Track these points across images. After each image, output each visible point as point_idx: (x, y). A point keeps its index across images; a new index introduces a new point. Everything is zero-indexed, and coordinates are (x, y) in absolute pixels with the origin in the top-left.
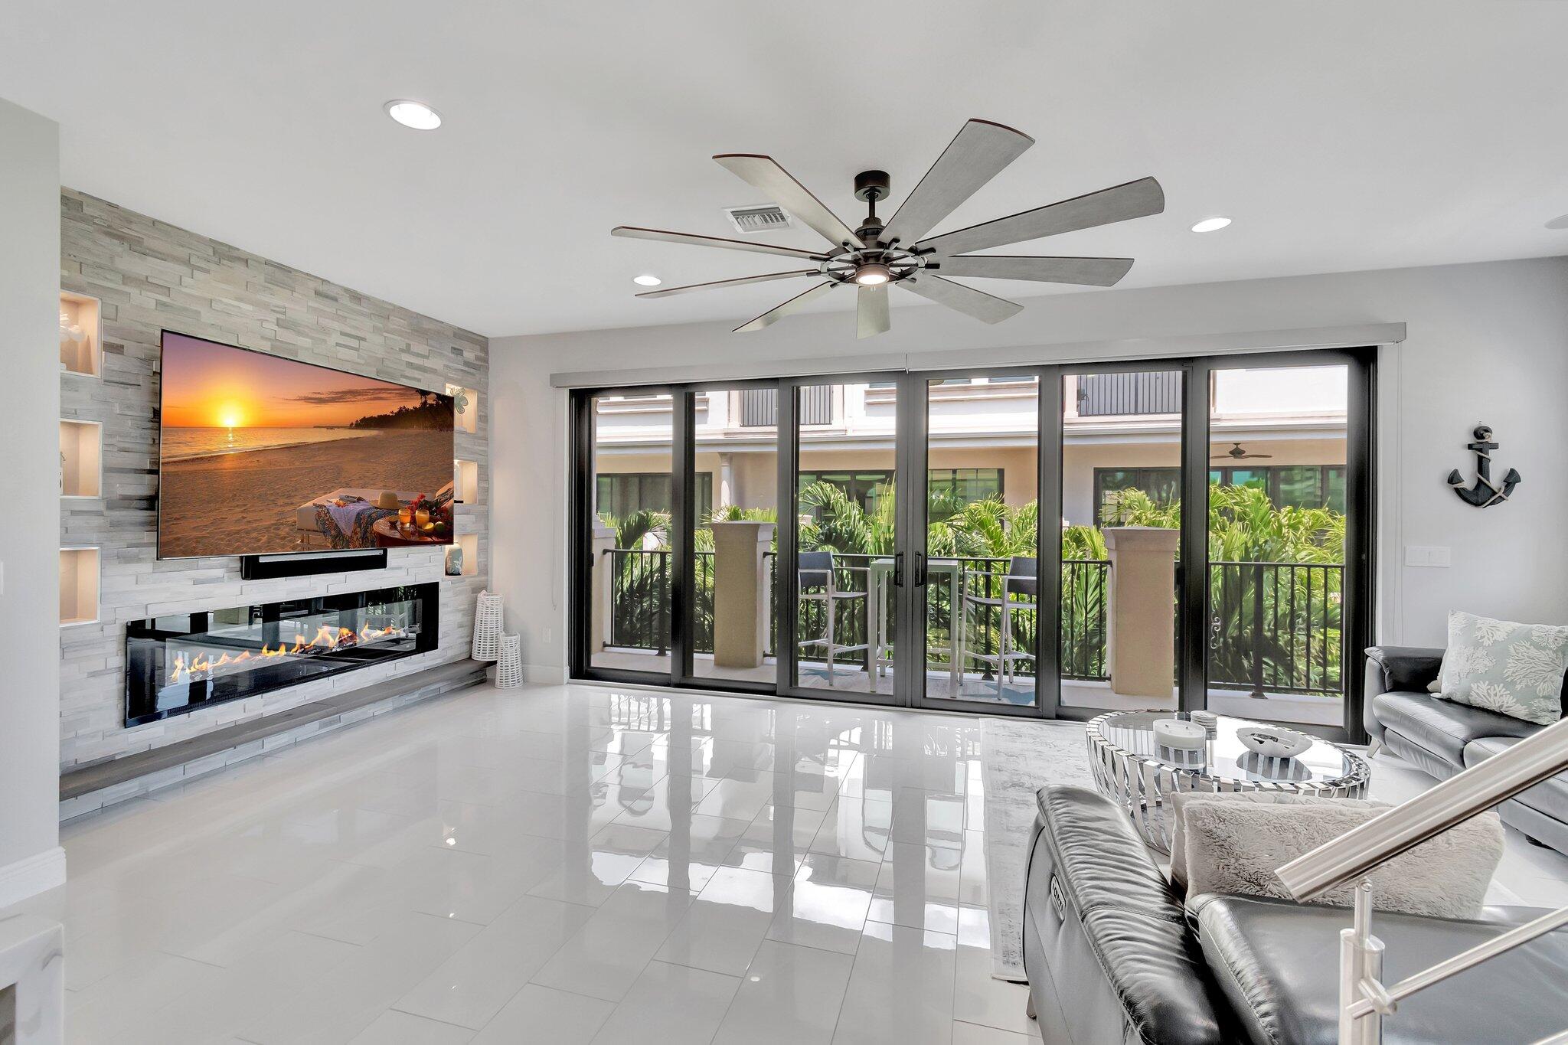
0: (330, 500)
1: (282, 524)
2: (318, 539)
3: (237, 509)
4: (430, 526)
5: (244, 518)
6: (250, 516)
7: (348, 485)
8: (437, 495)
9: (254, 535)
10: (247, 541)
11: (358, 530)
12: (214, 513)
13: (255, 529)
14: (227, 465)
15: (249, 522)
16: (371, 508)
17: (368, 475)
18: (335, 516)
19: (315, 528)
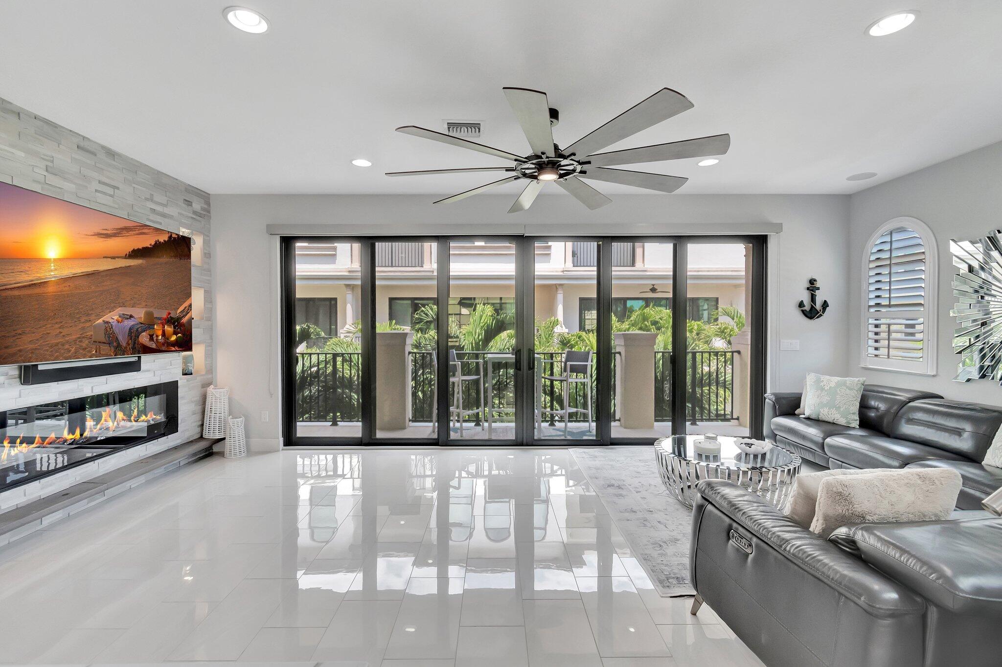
0: (113, 317)
1: (84, 337)
2: (105, 348)
3: (57, 326)
4: (174, 338)
5: (61, 333)
6: (65, 331)
7: (123, 305)
8: (178, 312)
9: (67, 346)
10: (62, 351)
11: (130, 341)
12: (43, 330)
13: (68, 342)
14: (51, 289)
15: (64, 336)
16: (137, 324)
17: (136, 296)
18: (116, 331)
19: (104, 340)
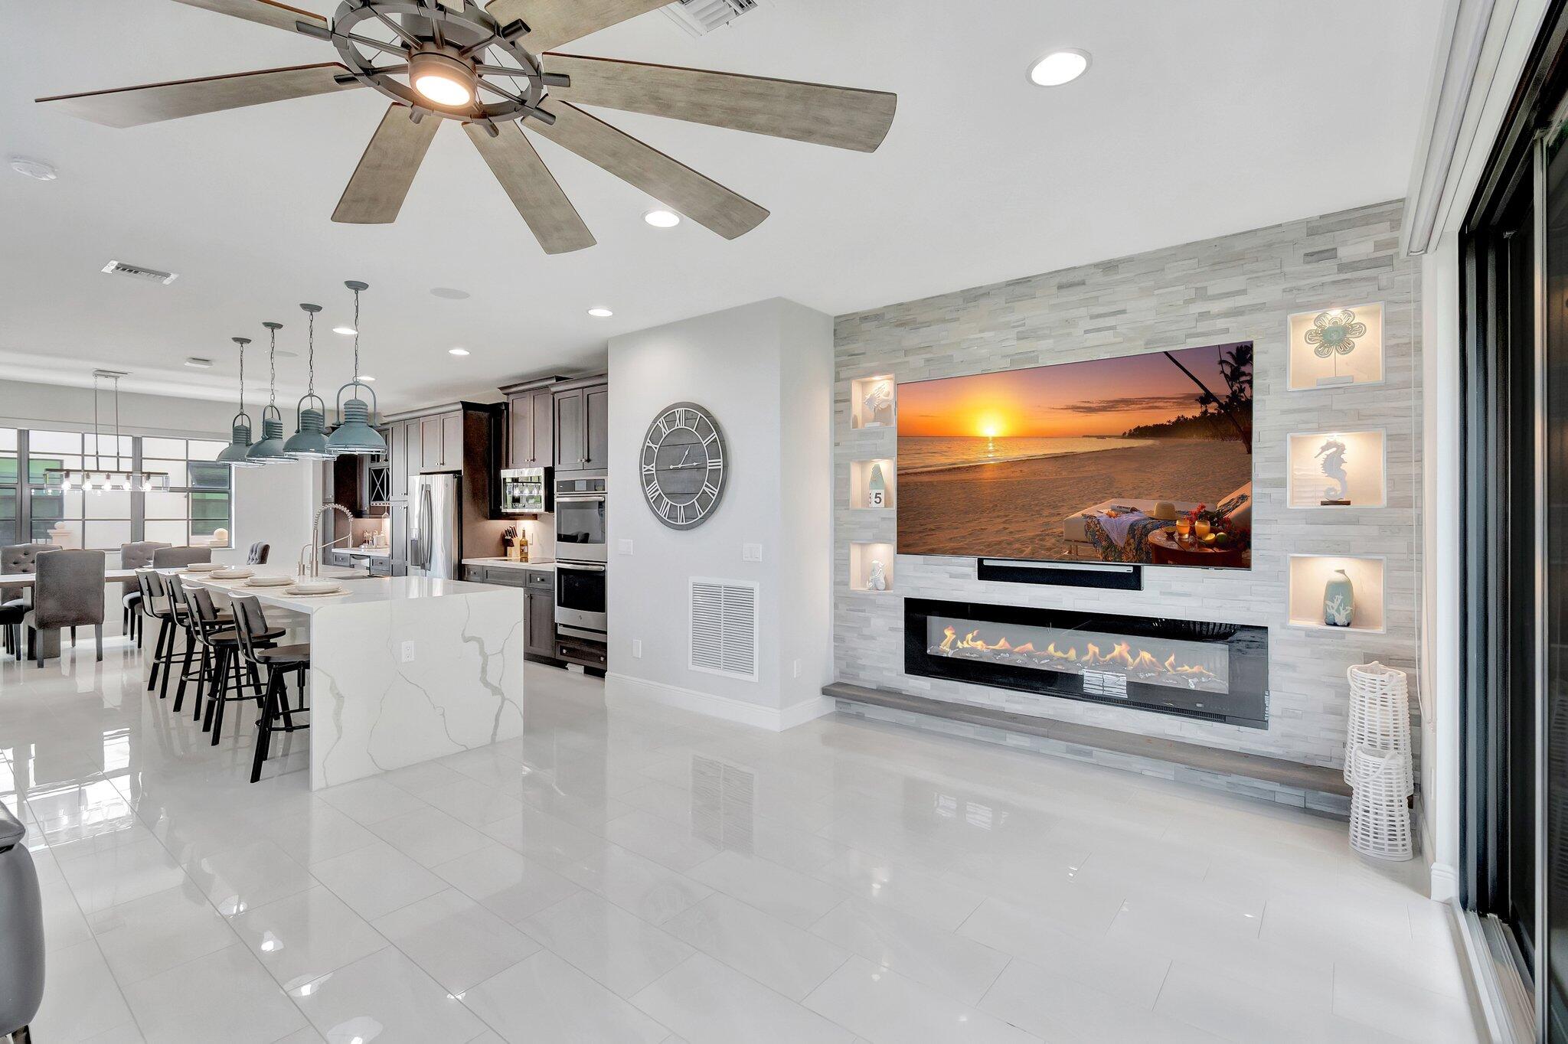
0: (1101, 511)
1: (1048, 535)
2: (1086, 550)
3: (999, 520)
4: (1211, 537)
5: (1005, 529)
6: (1012, 527)
7: (1120, 496)
8: (1219, 505)
9: (1017, 546)
10: (1008, 552)
11: (1132, 541)
12: (972, 524)
13: (1018, 540)
14: (987, 475)
15: (1011, 532)
16: (1145, 519)
17: (1142, 485)
18: (1107, 527)
19: (1084, 538)
